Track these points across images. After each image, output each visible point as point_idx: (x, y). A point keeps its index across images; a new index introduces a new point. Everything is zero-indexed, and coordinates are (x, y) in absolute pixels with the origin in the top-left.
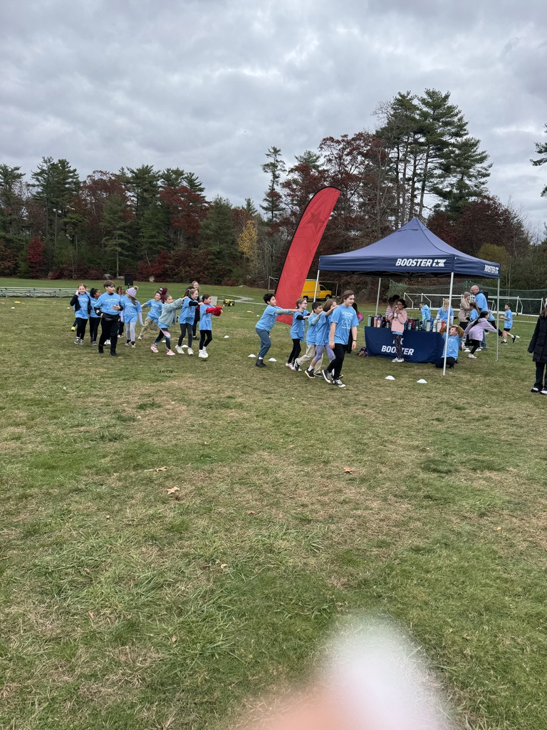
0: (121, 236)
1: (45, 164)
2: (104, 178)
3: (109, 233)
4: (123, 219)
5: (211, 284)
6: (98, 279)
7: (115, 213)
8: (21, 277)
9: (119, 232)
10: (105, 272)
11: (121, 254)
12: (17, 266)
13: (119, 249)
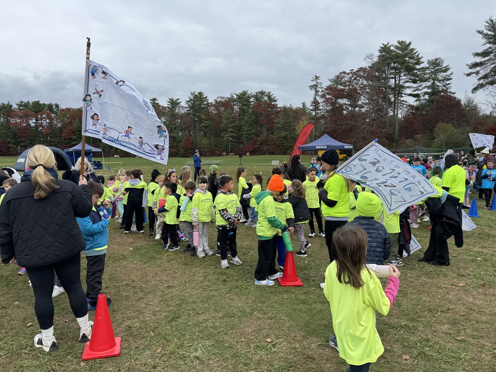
0: (232, 132)
1: (192, 96)
2: (223, 100)
3: (225, 130)
4: (233, 122)
5: (280, 155)
6: (219, 156)
7: (229, 119)
8: (181, 157)
9: (231, 129)
10: (223, 151)
11: (232, 141)
12: (179, 151)
13: (231, 139)
